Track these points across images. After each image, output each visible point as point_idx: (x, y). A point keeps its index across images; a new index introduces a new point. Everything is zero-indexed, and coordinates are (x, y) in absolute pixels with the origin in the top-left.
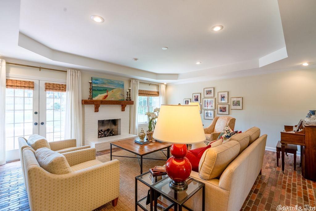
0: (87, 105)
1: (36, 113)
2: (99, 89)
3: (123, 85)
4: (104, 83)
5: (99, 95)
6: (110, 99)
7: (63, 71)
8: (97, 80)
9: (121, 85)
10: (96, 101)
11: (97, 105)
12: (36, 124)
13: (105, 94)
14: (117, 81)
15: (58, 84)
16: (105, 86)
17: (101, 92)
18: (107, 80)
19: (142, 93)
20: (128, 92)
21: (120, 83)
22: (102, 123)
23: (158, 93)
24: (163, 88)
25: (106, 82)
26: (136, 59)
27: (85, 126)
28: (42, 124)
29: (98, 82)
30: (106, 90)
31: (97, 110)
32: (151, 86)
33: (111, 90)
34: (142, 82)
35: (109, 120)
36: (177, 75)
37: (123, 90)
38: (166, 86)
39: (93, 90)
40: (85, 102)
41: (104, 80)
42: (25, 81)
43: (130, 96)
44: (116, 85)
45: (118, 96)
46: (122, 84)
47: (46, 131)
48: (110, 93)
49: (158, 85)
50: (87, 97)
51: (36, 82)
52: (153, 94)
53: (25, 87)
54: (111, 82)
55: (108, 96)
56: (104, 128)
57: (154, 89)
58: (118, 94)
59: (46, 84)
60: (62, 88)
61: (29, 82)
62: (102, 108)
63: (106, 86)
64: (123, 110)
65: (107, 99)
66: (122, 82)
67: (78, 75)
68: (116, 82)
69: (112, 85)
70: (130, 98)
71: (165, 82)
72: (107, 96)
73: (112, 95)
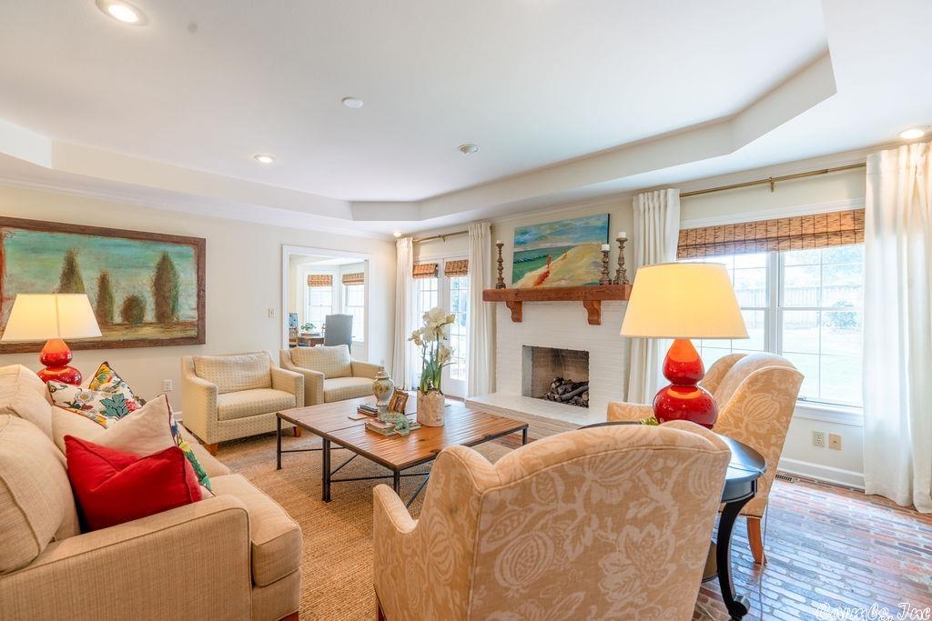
4: (542, 238)
5: (527, 275)
6: (555, 285)
7: (464, 231)
8: (526, 233)
9: (597, 228)
11: (516, 303)
13: (543, 270)
14: (582, 219)
15: (459, 262)
16: (543, 245)
17: (531, 265)
18: (551, 224)
20: (605, 253)
21: (593, 222)
23: (858, 216)
25: (548, 232)
27: (498, 356)
29: (526, 237)
30: (545, 257)
31: (517, 318)
32: (781, 193)
33: (559, 255)
41: (543, 228)
42: (427, 265)
43: (621, 264)
44: (577, 236)
45: (581, 271)
48: (557, 263)
51: (439, 264)
53: (426, 274)
54: (562, 229)
55: (550, 276)
57: (831, 199)
58: (579, 264)
59: (446, 264)
61: (433, 264)
62: (530, 311)
63: (547, 245)
64: (594, 318)
65: (546, 285)
66: (600, 217)
68: (578, 224)
69: (564, 237)
70: (622, 272)
72: (546, 275)
73: (561, 272)
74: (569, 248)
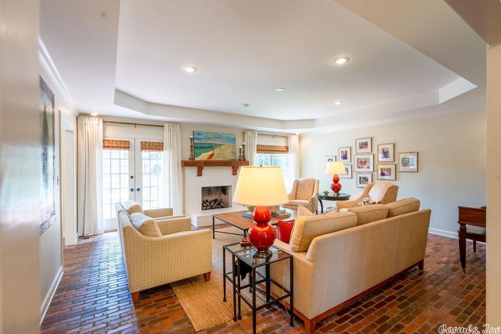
0: (188, 167)
1: (132, 177)
2: (204, 146)
3: (234, 140)
4: (209, 138)
5: (203, 154)
6: (217, 159)
7: (160, 126)
8: (200, 135)
9: (232, 139)
10: (199, 162)
11: (200, 167)
12: (132, 190)
13: (211, 153)
14: (226, 134)
15: (154, 143)
16: (210, 142)
17: (205, 150)
18: (213, 134)
19: (261, 149)
20: (240, 149)
21: (230, 136)
22: (206, 191)
23: (287, 148)
24: (294, 141)
25: (212, 136)
26: (246, 105)
27: (186, 194)
28: (138, 190)
29: (201, 136)
30: (211, 147)
31: (200, 174)
32: (275, 139)
33: (218, 147)
34: (262, 134)
35: (217, 188)
36: (313, 120)
37: (234, 147)
38: (300, 137)
39: (196, 148)
40: (185, 164)
41: (209, 134)
42: (120, 141)
43: (243, 154)
44: (225, 140)
45: (228, 155)
46: (233, 137)
47: (142, 199)
48: (217, 151)
49: (286, 137)
50: (187, 157)
51: (132, 141)
52: (279, 151)
53: (121, 147)
54: (218, 136)
56: (210, 198)
57: (281, 143)
58: (227, 151)
59: (142, 142)
60: (159, 147)
61: (125, 141)
62: (206, 171)
63: (212, 142)
64: (235, 173)
65: (213, 159)
66: (232, 135)
67: (177, 129)
68: (225, 136)
69: (219, 140)
70: (244, 156)
71: (298, 131)
72: (212, 155)
73: (220, 154)
74: (222, 145)
